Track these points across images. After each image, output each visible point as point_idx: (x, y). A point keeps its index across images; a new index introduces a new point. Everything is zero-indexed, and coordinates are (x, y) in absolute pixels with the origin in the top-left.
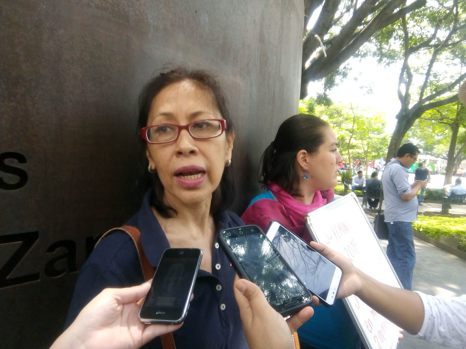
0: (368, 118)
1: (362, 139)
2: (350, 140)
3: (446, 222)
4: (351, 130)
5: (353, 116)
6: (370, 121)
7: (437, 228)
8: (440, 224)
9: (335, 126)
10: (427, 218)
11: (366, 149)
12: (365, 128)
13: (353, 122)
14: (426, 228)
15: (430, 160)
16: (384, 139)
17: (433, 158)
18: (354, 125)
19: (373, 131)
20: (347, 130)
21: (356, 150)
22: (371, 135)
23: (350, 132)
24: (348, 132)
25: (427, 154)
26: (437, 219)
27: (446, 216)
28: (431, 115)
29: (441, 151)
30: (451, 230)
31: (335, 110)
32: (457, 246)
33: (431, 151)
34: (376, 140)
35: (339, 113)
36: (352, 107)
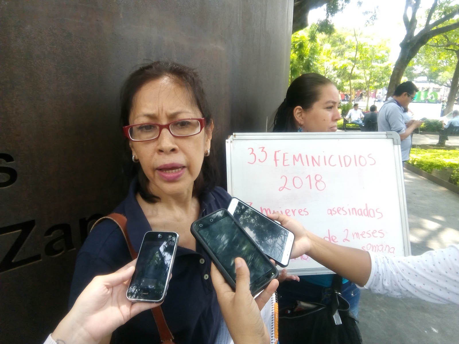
0: (372, 45)
1: (364, 68)
2: (352, 70)
3: (441, 154)
4: (354, 59)
5: (355, 44)
6: (373, 48)
7: (431, 162)
8: (435, 157)
9: (337, 55)
10: (422, 151)
11: (368, 79)
12: (369, 56)
13: (356, 50)
14: (420, 162)
15: (434, 88)
16: (387, 68)
17: (437, 86)
18: (357, 54)
19: (377, 60)
20: (349, 59)
21: (358, 81)
22: (374, 64)
23: (352, 61)
24: (350, 61)
25: (431, 82)
26: (432, 152)
27: (441, 149)
28: (438, 42)
29: (445, 79)
30: (445, 163)
31: (338, 37)
32: (448, 178)
33: (435, 79)
34: (379, 70)
35: (342, 40)
36: (356, 34)
